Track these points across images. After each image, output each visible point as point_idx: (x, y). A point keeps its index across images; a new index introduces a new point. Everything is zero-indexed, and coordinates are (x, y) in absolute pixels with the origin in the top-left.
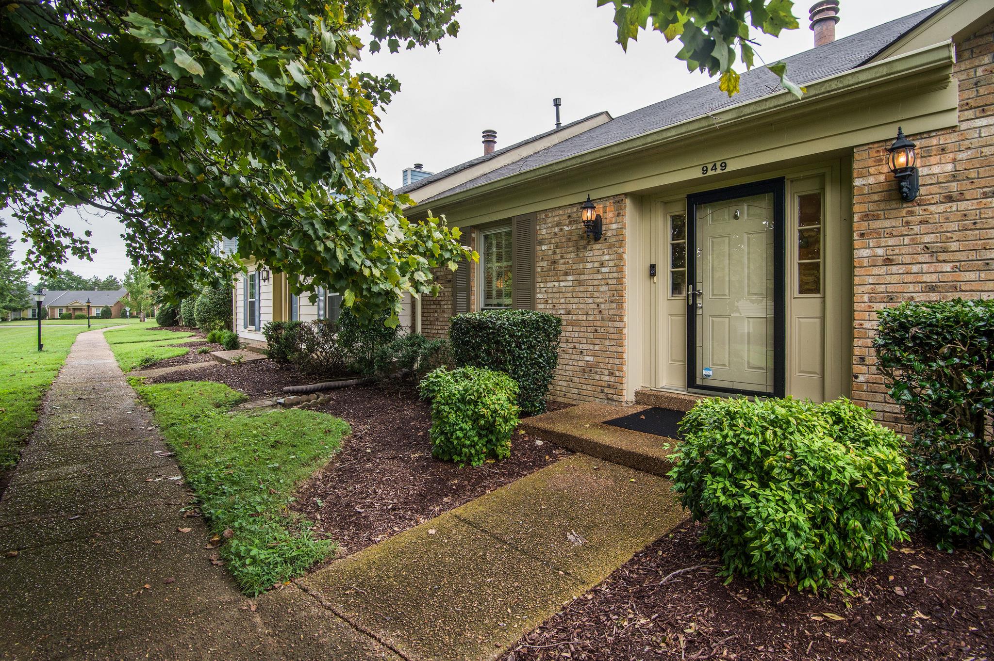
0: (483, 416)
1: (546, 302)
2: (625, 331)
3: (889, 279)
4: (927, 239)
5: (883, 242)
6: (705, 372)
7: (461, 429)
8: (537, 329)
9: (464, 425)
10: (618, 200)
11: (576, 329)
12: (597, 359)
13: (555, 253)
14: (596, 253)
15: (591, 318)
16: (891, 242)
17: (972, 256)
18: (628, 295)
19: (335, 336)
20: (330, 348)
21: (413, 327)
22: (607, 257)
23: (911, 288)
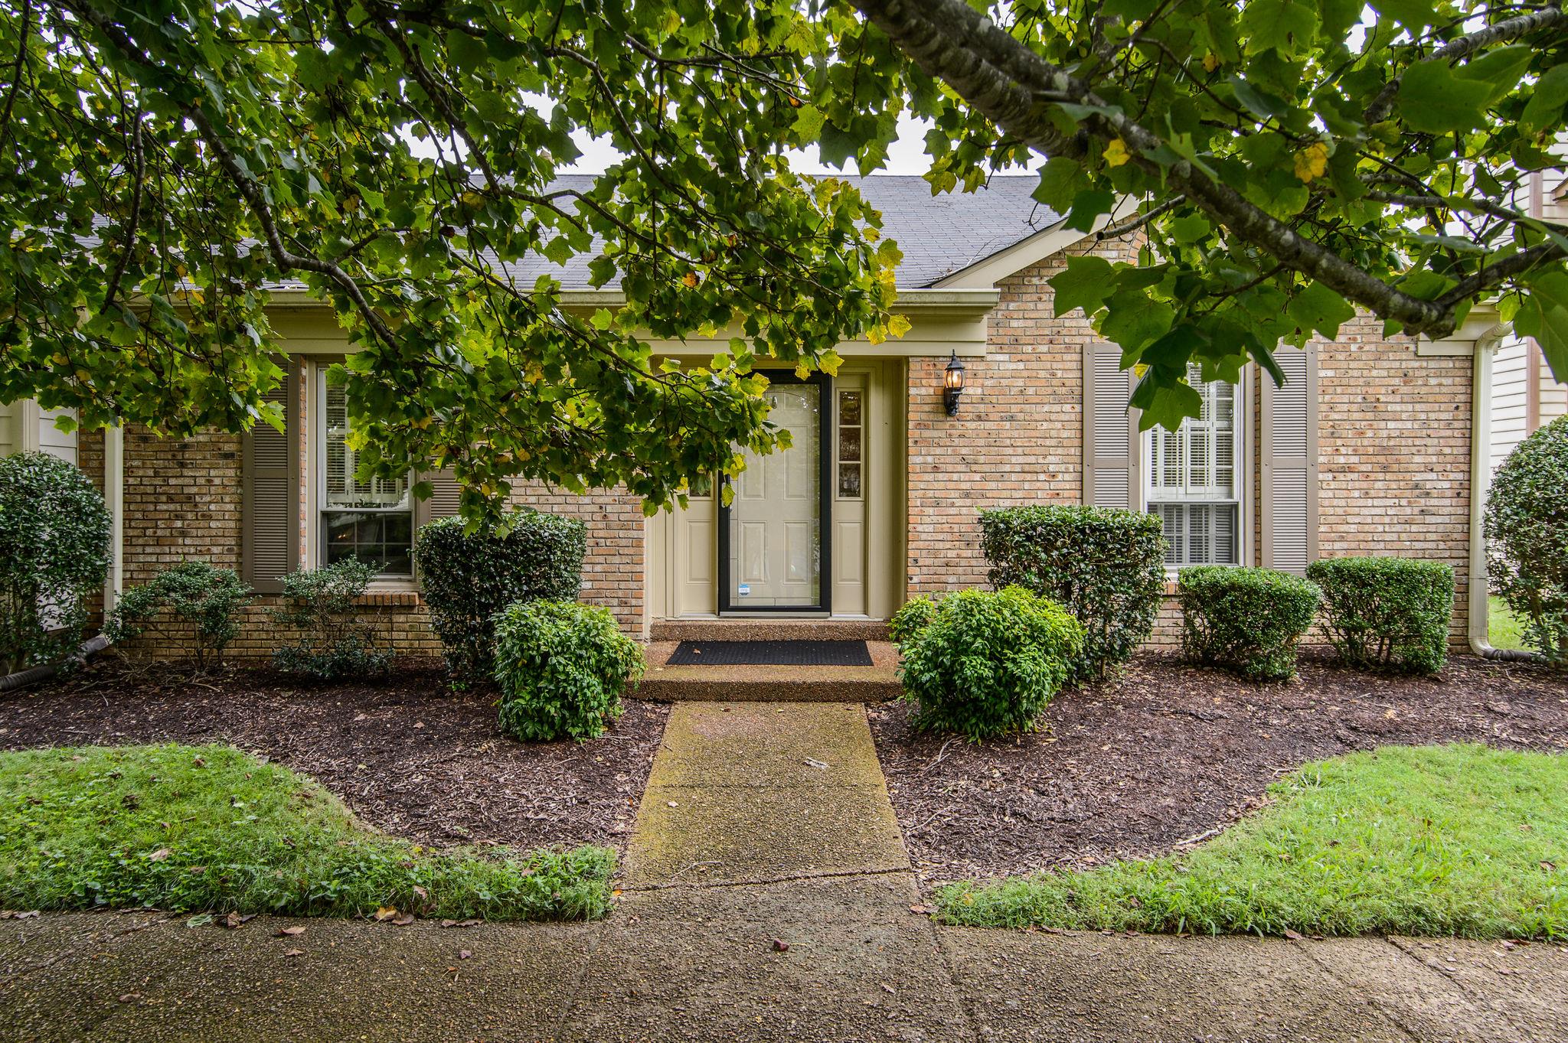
3: (936, 485)
4: (964, 451)
5: (933, 451)
6: (741, 590)
12: (597, 585)
15: (588, 525)
16: (938, 451)
17: (993, 468)
23: (953, 494)
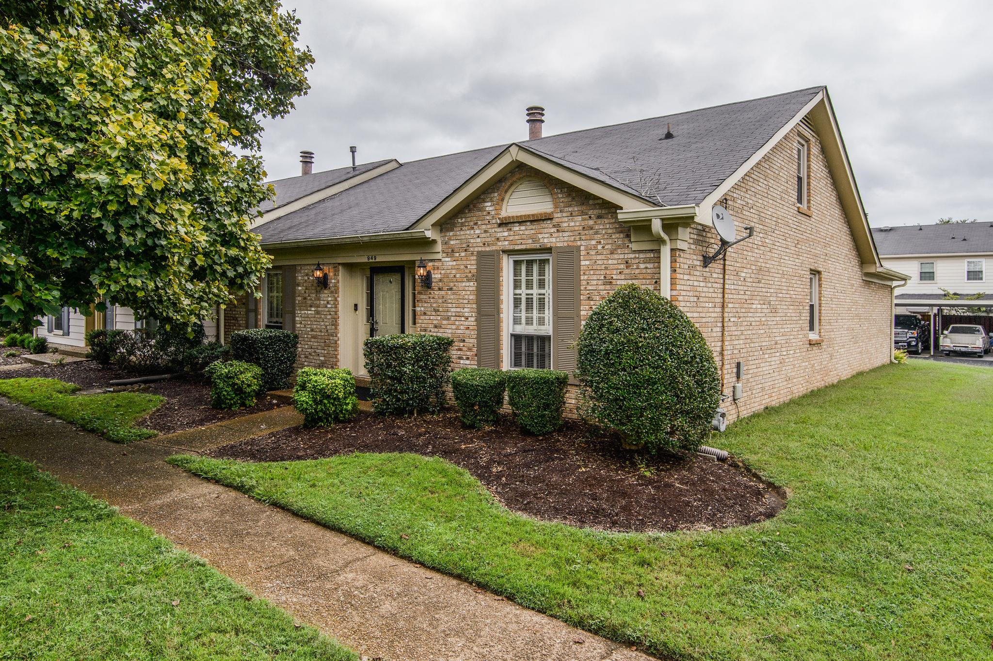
0: (237, 384)
1: (301, 323)
2: (339, 342)
3: (425, 321)
4: (434, 305)
5: (423, 305)
7: (226, 391)
8: (280, 340)
9: (227, 389)
10: (336, 266)
11: (316, 340)
12: (327, 359)
13: (305, 292)
14: (325, 296)
15: (323, 334)
16: (426, 305)
17: (445, 314)
18: (341, 321)
19: (153, 342)
20: (148, 351)
21: (218, 336)
22: (330, 299)
23: (431, 326)
